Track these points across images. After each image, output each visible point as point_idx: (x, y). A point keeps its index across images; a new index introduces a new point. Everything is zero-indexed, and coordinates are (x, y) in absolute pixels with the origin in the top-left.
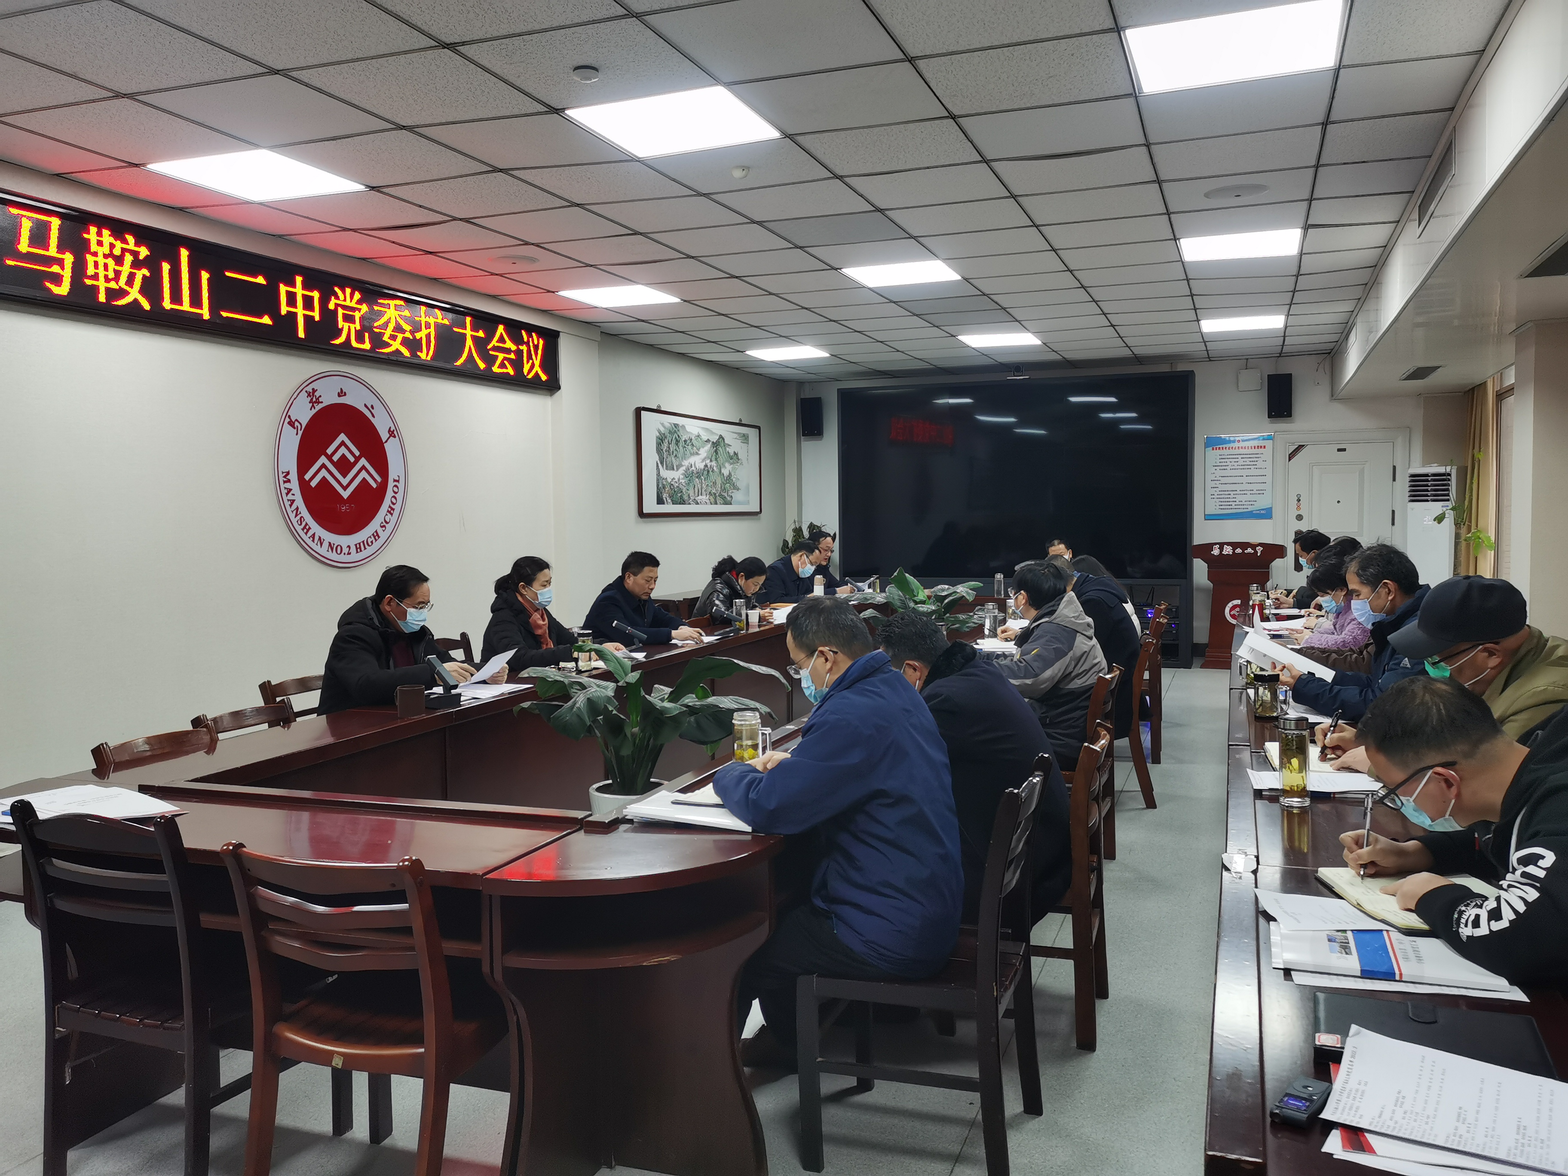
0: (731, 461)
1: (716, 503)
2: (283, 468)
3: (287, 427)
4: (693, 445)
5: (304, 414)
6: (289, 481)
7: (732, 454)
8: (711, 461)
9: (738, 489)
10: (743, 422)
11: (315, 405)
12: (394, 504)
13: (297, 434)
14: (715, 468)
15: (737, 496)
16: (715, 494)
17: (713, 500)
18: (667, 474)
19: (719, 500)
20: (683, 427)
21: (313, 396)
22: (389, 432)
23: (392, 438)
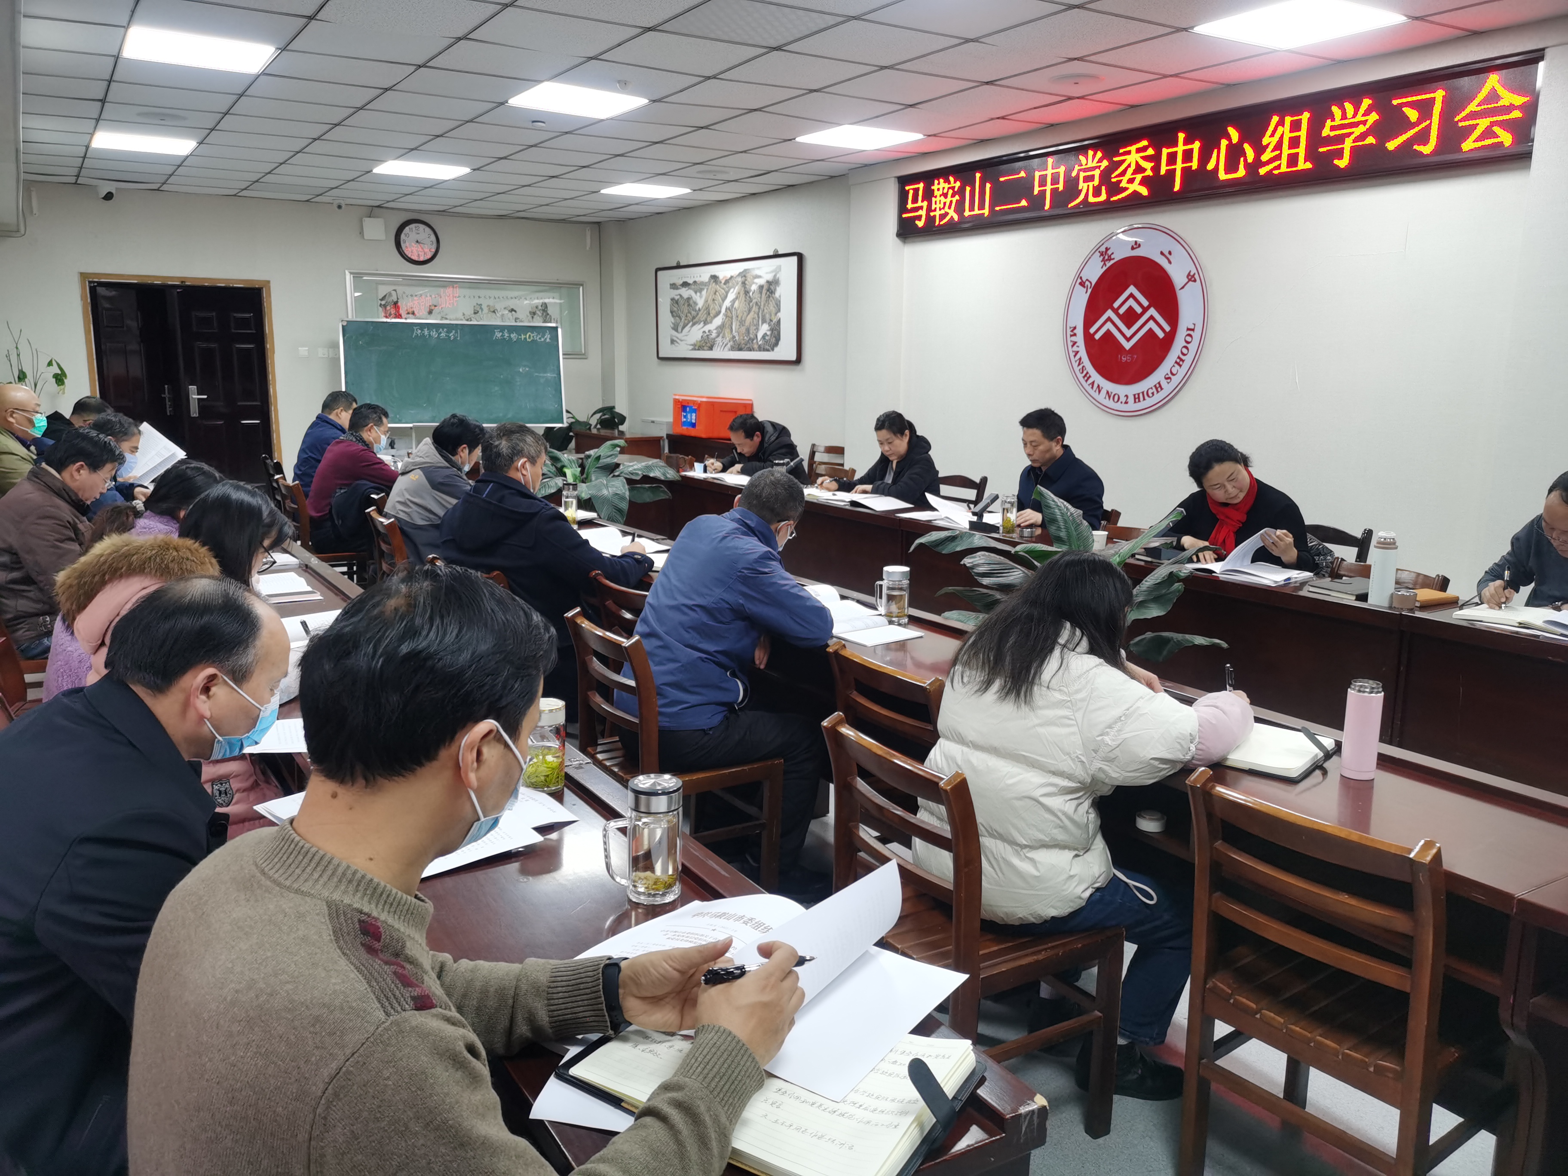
3: (1078, 288)
21: (1105, 255)
22: (1188, 277)
23: (1190, 282)
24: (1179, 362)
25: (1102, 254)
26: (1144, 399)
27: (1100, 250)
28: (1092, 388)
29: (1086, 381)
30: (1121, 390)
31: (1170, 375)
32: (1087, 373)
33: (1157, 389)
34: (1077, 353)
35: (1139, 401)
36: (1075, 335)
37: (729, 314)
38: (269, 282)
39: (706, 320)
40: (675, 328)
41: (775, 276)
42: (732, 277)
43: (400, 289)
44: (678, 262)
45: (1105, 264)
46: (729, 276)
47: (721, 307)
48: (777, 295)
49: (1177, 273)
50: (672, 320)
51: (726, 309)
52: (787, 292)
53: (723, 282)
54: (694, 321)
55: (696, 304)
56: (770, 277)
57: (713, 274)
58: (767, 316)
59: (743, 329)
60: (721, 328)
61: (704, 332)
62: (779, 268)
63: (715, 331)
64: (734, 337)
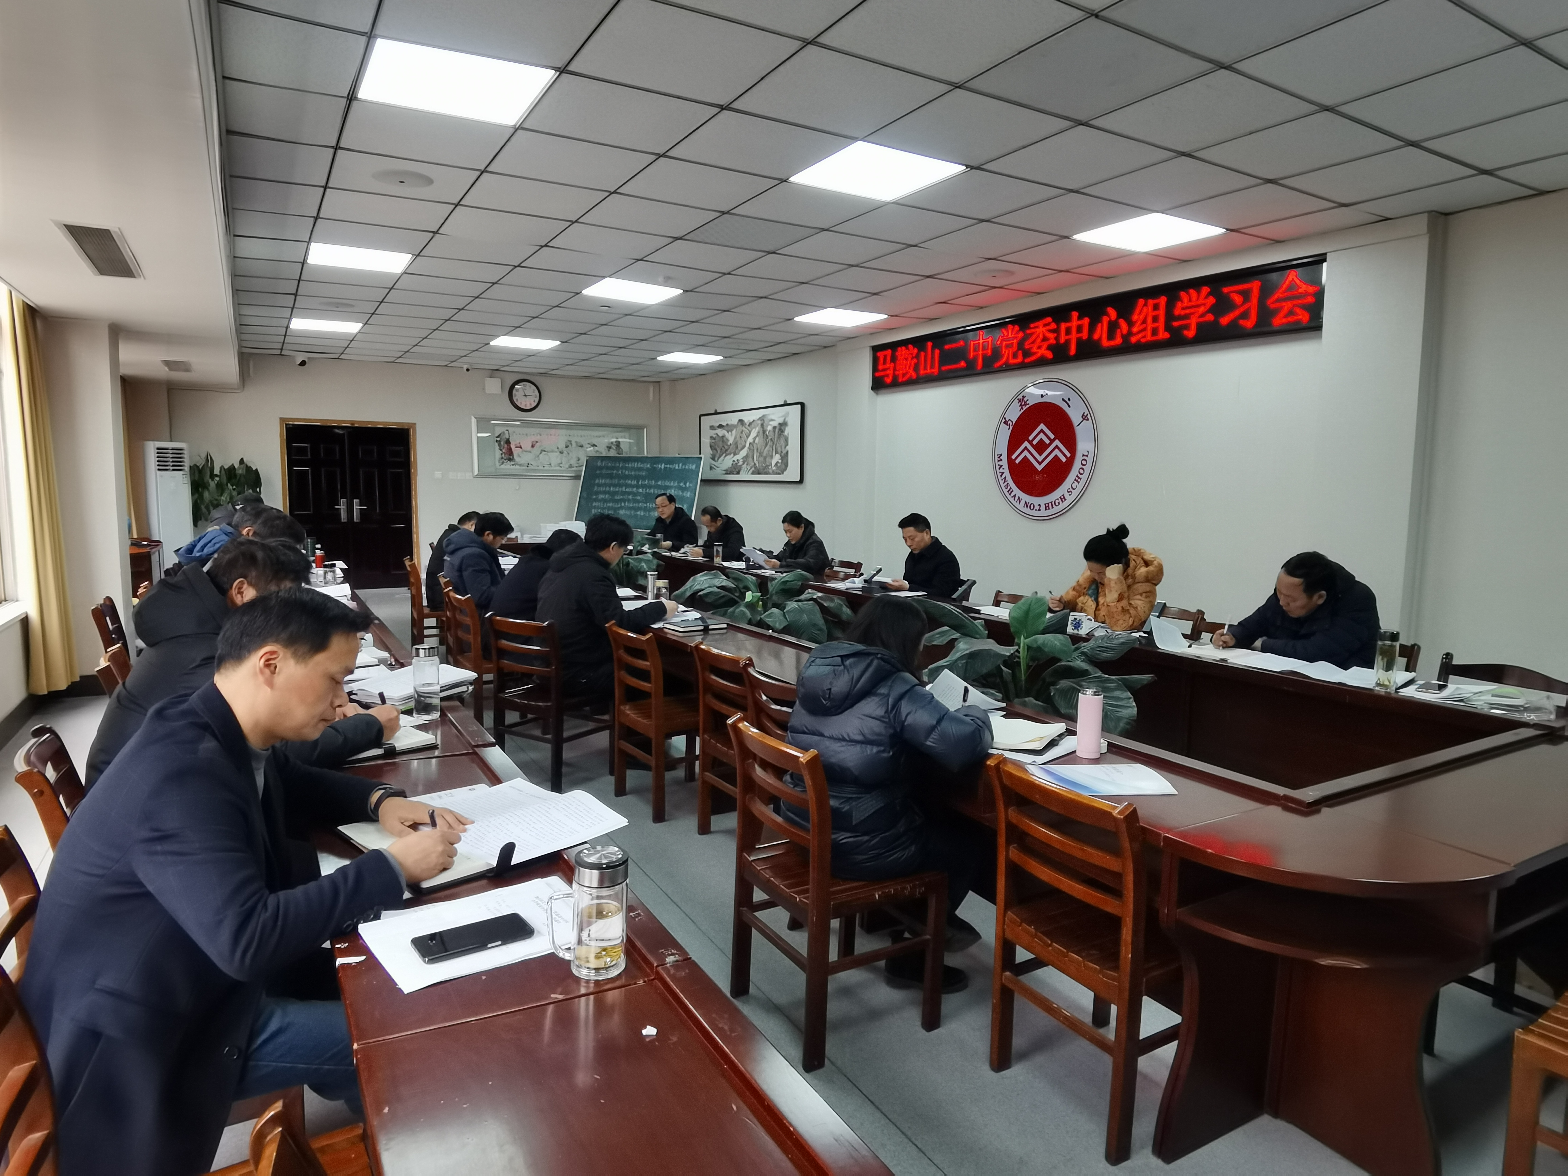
2: (998, 452)
3: (1002, 426)
11: (1024, 407)
12: (1081, 474)
13: (1009, 429)
21: (1022, 401)
22: (1082, 417)
23: (1084, 421)
24: (1078, 479)
25: (1020, 401)
26: (1053, 507)
27: (1019, 397)
28: (1015, 499)
29: (1010, 494)
30: (1036, 501)
31: (1071, 490)
32: (1011, 488)
33: (1061, 499)
34: (1003, 473)
35: (1049, 509)
36: (1001, 460)
37: (752, 448)
38: (415, 424)
39: (735, 451)
40: (713, 459)
41: (785, 420)
42: (754, 421)
43: (511, 430)
44: (716, 411)
45: (1022, 408)
46: (752, 420)
47: (745, 442)
48: (786, 433)
49: (1075, 415)
50: (711, 452)
51: (750, 443)
52: (793, 432)
53: (748, 424)
54: (727, 452)
55: (728, 440)
56: (781, 421)
57: (740, 418)
58: (779, 450)
59: (762, 459)
60: (745, 458)
61: (734, 461)
62: (787, 414)
63: (742, 460)
64: (755, 464)
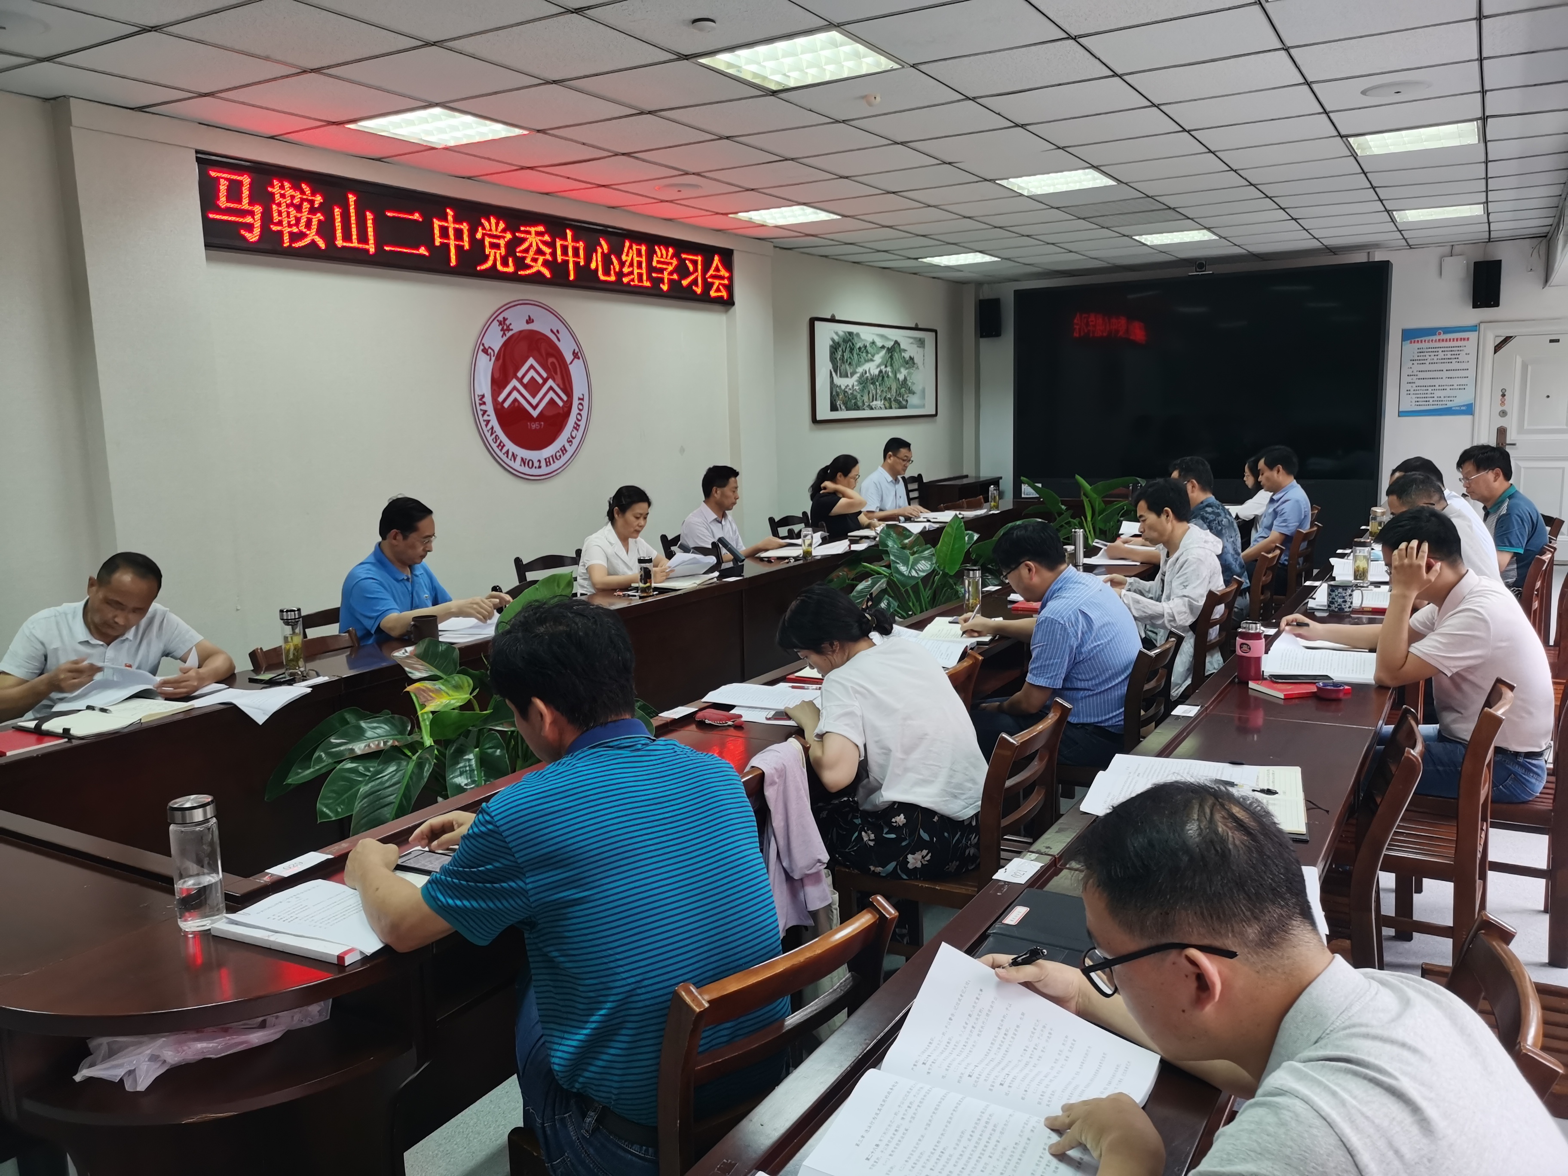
0: (907, 366)
1: (891, 408)
2: (479, 392)
3: (481, 355)
4: (867, 352)
5: (496, 341)
6: (484, 403)
7: (907, 358)
8: (886, 367)
9: (914, 393)
10: (920, 326)
11: (506, 332)
12: (579, 420)
13: (490, 360)
14: (890, 374)
15: (913, 400)
16: (890, 399)
17: (887, 405)
18: (840, 381)
19: (894, 404)
20: (858, 335)
22: (573, 354)
24: (576, 427)
27: (498, 318)
30: (534, 455)
31: (571, 439)
32: (501, 442)
49: (565, 350)
